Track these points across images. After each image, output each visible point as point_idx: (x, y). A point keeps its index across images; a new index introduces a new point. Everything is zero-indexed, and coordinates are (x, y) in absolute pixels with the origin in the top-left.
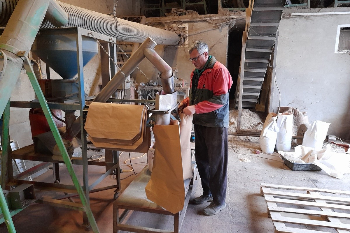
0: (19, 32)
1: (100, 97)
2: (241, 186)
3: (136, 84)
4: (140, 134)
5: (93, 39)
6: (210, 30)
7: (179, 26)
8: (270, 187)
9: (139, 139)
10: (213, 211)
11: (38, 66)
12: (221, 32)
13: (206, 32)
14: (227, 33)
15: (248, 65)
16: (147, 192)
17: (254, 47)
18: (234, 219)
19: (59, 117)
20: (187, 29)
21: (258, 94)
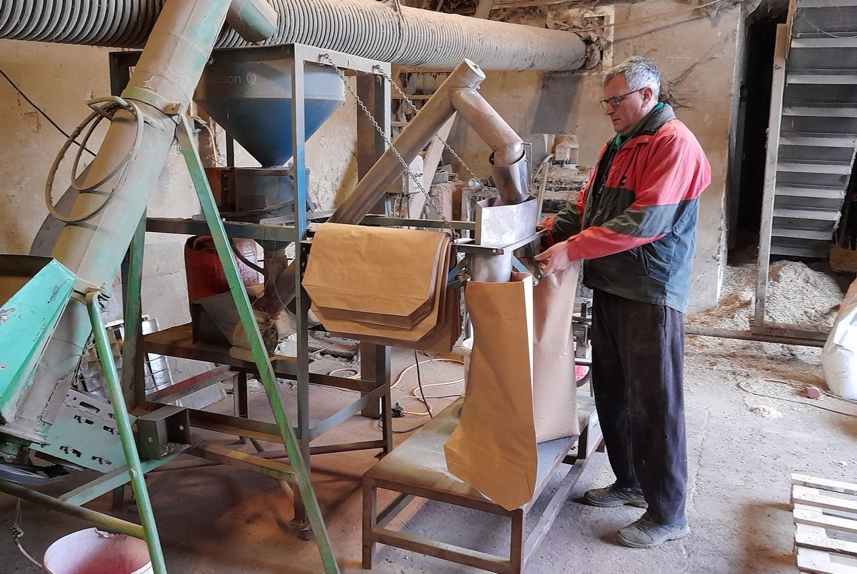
0: (169, 61)
1: (344, 212)
2: (736, 480)
3: (457, 184)
4: (431, 302)
5: (329, 68)
6: (681, 23)
7: (587, 15)
8: (819, 487)
9: (429, 316)
10: (643, 536)
11: (209, 135)
12: (715, 25)
13: (668, 29)
14: (735, 30)
15: (793, 127)
16: (449, 454)
17: (814, 69)
18: (690, 560)
19: (251, 259)
20: (612, 21)
21: (836, 216)
